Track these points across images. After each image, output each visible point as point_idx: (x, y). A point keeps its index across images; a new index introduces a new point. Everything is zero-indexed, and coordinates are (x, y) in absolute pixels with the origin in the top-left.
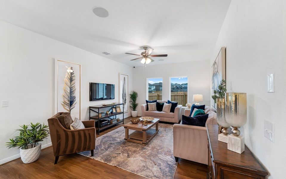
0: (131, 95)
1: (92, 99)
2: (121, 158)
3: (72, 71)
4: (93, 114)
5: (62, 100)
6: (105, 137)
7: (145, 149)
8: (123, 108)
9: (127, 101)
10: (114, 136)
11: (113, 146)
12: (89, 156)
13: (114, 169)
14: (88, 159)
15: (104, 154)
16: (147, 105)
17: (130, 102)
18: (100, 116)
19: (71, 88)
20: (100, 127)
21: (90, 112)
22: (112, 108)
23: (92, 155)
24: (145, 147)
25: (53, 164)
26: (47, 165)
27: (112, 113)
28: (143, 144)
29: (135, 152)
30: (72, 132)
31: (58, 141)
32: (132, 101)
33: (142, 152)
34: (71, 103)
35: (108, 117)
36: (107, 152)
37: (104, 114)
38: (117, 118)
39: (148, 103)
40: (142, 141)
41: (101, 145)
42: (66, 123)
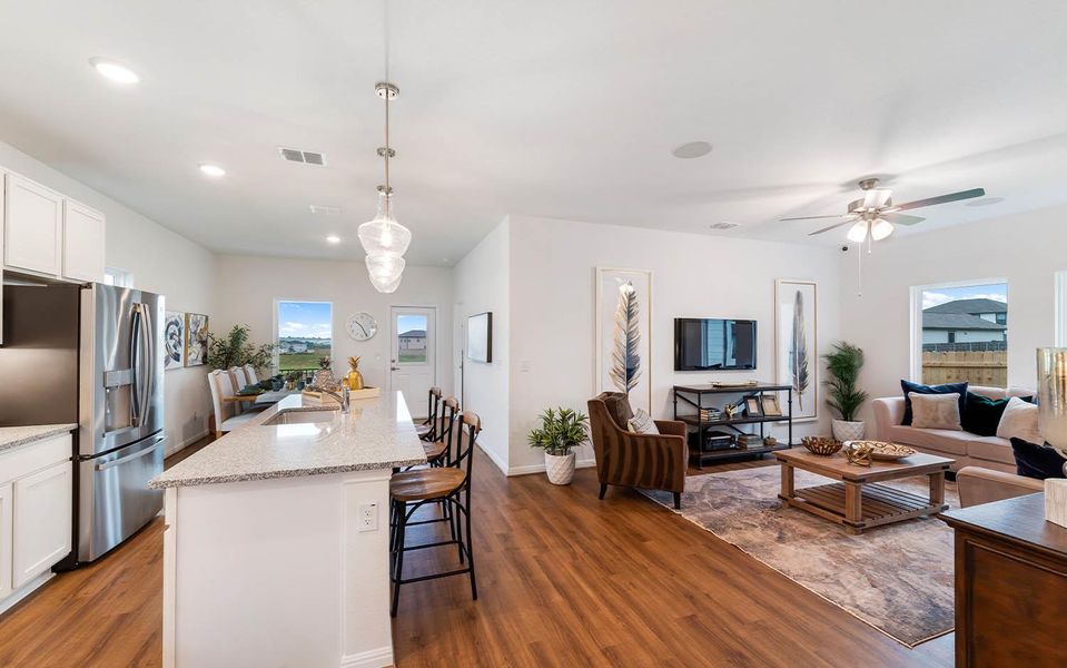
0: (830, 357)
1: (680, 365)
2: (755, 536)
3: (631, 289)
4: (685, 410)
5: (612, 366)
6: (715, 480)
7: (849, 540)
8: (790, 402)
9: (810, 380)
10: (746, 483)
11: (739, 505)
12: (670, 506)
13: (732, 550)
14: (667, 511)
15: (708, 514)
16: (908, 401)
17: (826, 383)
18: (704, 417)
19: (629, 335)
20: (705, 450)
21: (675, 403)
22: (745, 400)
23: (678, 507)
24: (854, 537)
25: (597, 498)
26: (586, 496)
27: (745, 413)
28: (849, 529)
29: (806, 536)
30: (632, 436)
31: (605, 450)
32: (836, 380)
33: (834, 545)
34: (630, 373)
35: (730, 425)
36: (718, 513)
37: (717, 414)
38: (765, 436)
39: (912, 395)
40: (844, 516)
41: (702, 493)
42: (620, 415)
